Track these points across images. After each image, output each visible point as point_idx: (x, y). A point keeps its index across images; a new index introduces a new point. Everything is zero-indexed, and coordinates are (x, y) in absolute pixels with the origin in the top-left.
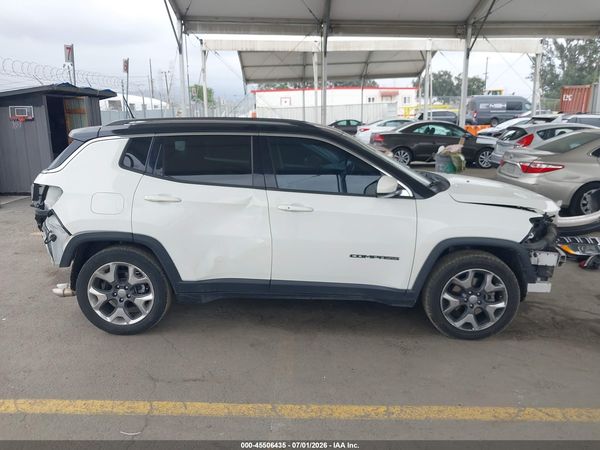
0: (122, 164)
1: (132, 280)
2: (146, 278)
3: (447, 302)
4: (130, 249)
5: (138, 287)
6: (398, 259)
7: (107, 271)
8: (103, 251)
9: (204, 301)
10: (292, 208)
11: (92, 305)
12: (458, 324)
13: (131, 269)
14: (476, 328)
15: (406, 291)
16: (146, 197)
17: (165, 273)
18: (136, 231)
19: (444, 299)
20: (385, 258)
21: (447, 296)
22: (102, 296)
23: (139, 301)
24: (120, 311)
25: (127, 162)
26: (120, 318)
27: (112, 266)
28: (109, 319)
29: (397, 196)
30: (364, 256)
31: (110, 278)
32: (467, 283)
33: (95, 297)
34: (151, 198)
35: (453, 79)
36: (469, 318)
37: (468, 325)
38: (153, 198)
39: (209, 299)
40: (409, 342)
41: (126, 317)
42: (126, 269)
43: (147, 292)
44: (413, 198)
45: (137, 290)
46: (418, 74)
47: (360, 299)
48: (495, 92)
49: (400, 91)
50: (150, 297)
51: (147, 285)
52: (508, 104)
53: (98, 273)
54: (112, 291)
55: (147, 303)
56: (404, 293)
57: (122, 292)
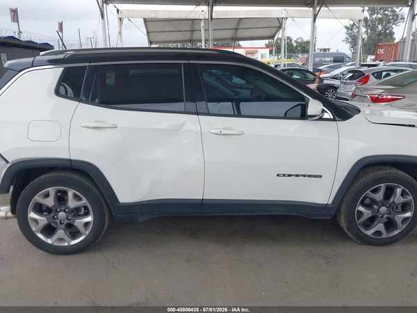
0: (57, 93)
1: (72, 203)
2: (84, 201)
3: (360, 213)
4: (69, 175)
5: (77, 209)
6: (321, 177)
7: (47, 195)
8: (42, 177)
9: (140, 221)
10: (224, 132)
11: (34, 229)
12: (370, 233)
13: (71, 193)
14: (385, 235)
15: (326, 205)
16: (82, 124)
17: (103, 196)
18: (74, 157)
19: (358, 211)
20: (309, 176)
21: (361, 208)
22: (43, 220)
23: (79, 222)
24: (61, 233)
25: (62, 90)
26: (61, 240)
27: (52, 190)
28: (49, 241)
29: (321, 119)
30: (289, 175)
31: (50, 202)
32: (379, 196)
33: (36, 221)
34: (87, 124)
35: (293, 42)
36: (380, 227)
37: (379, 233)
38: (91, 125)
39: (145, 218)
40: (327, 250)
41: (66, 238)
42: (65, 193)
43: (87, 214)
44: (334, 120)
45: (76, 212)
46: (272, 37)
47: (283, 213)
48: (325, 50)
49: (259, 50)
50: (89, 219)
51: (86, 208)
52: (334, 57)
53: (38, 198)
54: (52, 215)
55: (87, 224)
56: (325, 207)
57: (62, 215)
